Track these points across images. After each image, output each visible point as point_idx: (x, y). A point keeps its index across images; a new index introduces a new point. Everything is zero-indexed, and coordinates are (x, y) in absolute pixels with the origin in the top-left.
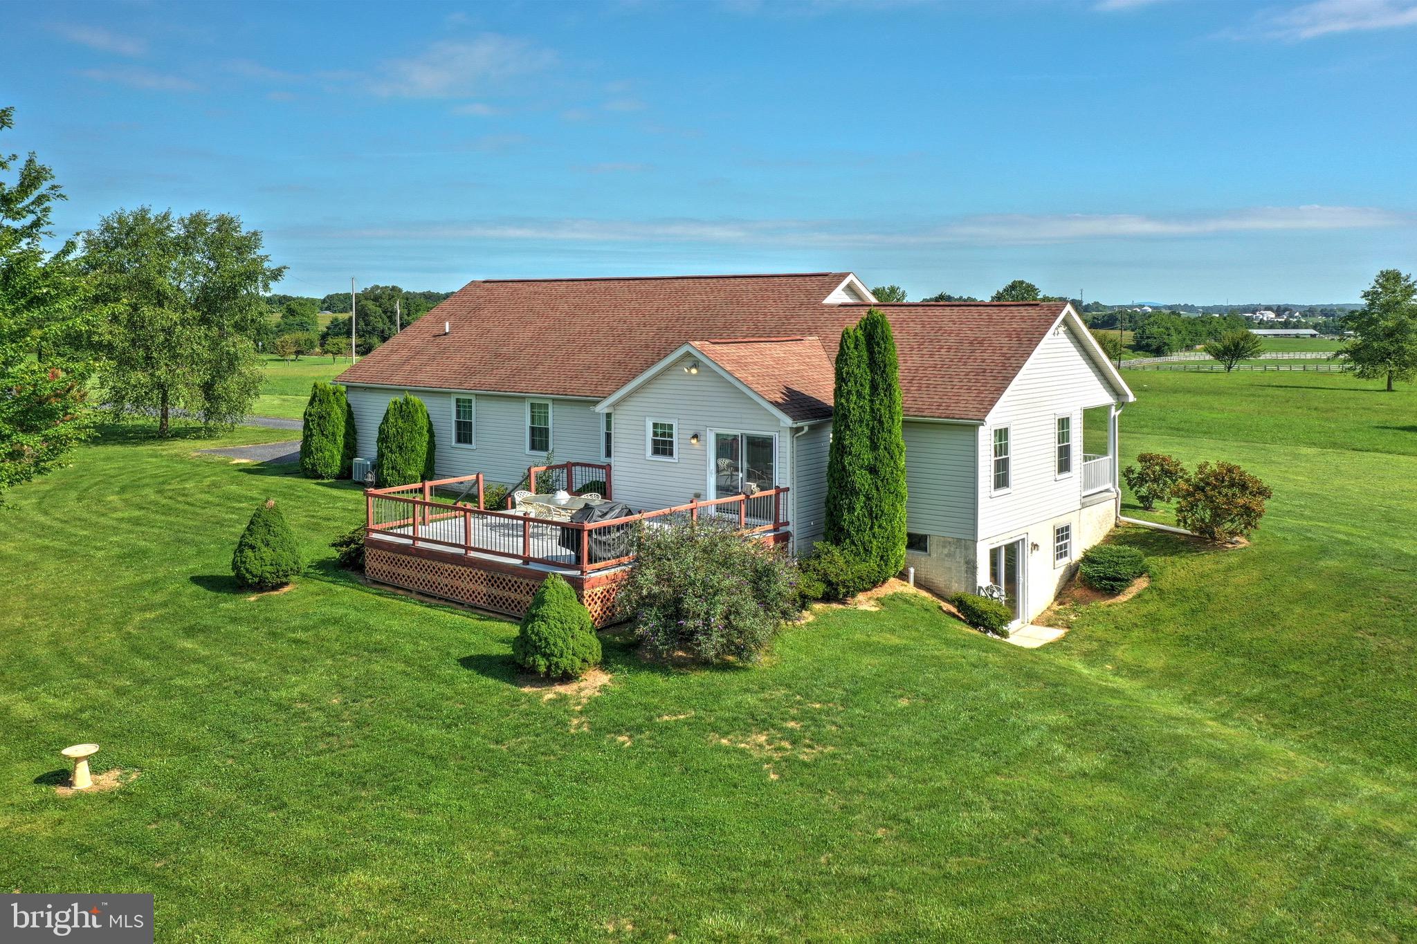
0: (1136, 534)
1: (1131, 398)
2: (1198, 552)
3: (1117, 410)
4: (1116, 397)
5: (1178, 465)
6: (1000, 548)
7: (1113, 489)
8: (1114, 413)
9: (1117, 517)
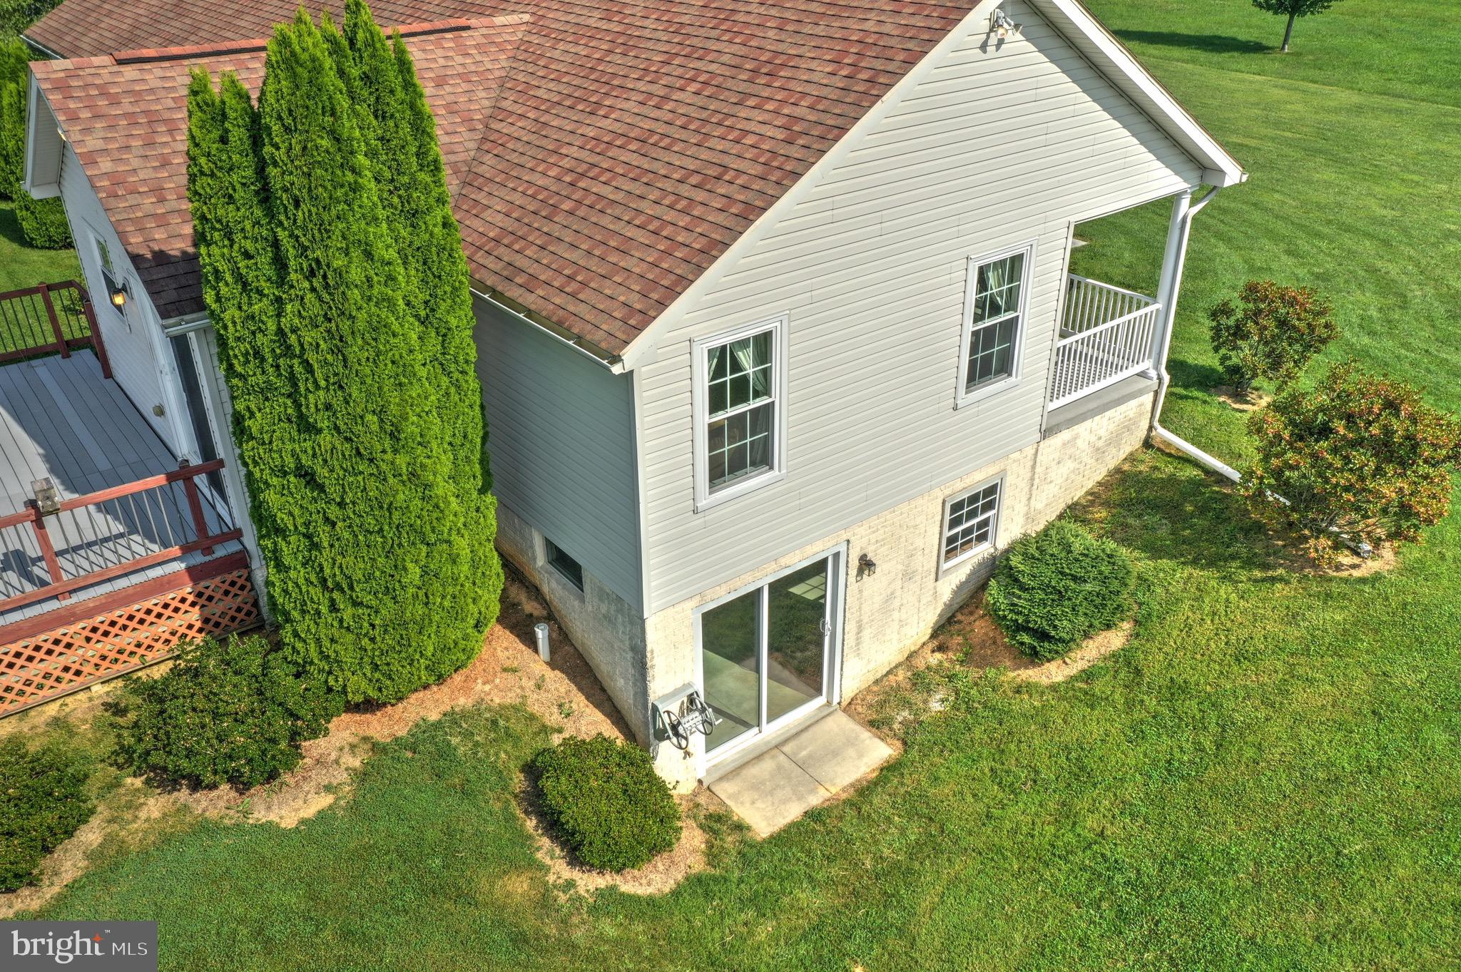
0: (1172, 480)
1: (1233, 174)
2: (1265, 567)
3: (1193, 202)
4: (1195, 175)
5: (1322, 313)
6: (759, 591)
7: (1153, 373)
8: (1186, 209)
9: (1151, 428)
